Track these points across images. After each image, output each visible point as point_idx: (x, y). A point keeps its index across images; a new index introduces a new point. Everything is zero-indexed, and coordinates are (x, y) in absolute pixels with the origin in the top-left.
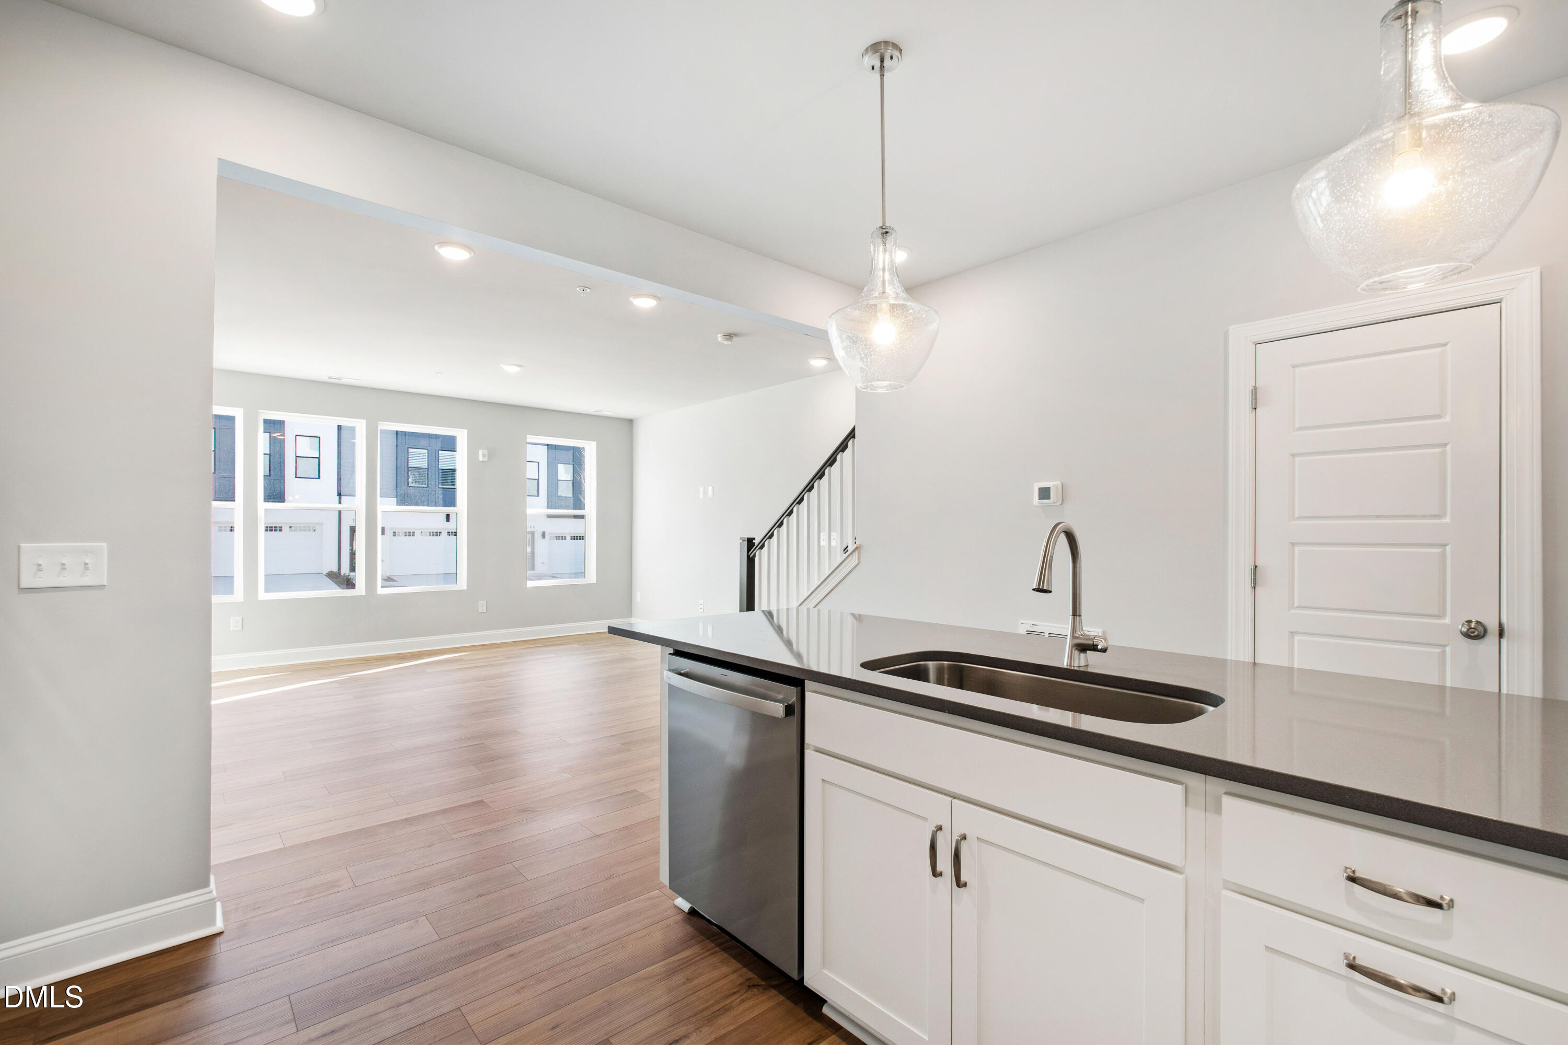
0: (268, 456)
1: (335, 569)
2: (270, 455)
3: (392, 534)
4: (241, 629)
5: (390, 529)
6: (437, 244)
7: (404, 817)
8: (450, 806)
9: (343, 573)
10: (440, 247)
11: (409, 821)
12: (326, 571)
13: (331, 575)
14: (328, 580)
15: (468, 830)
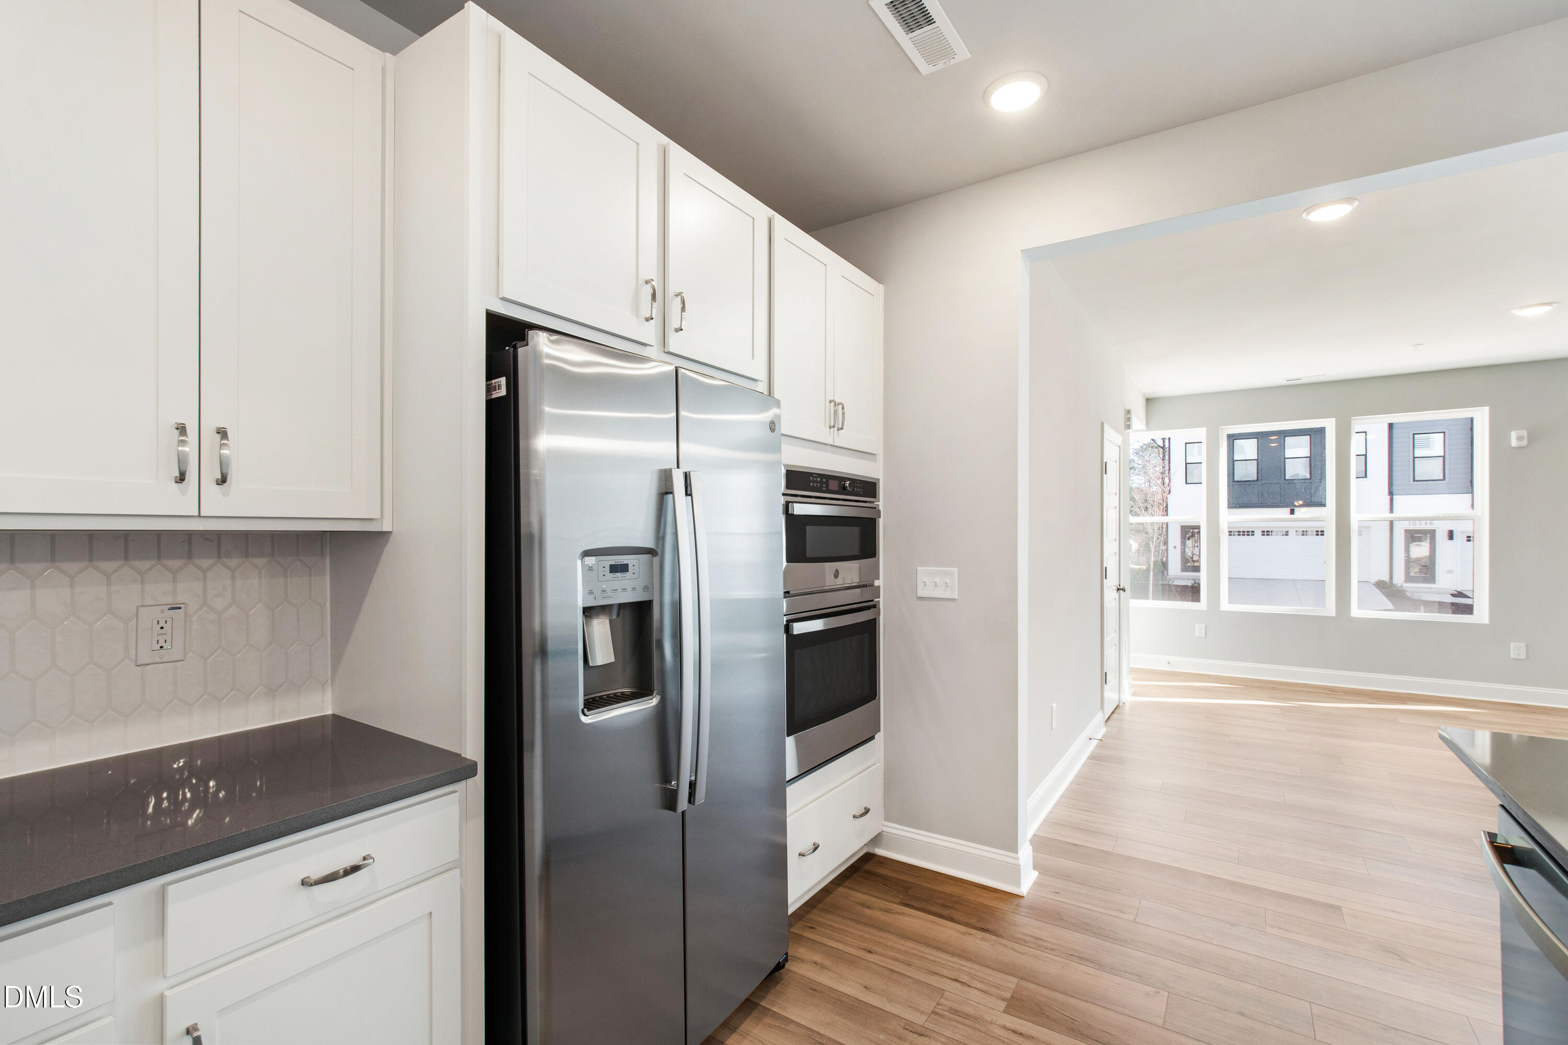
0: (1309, 458)
1: (1386, 578)
2: (1310, 457)
3: (1466, 539)
4: (1204, 636)
5: (1462, 533)
6: (1303, 213)
7: (1233, 879)
8: (1293, 893)
9: (1395, 581)
10: (1308, 214)
11: (1234, 886)
12: (1375, 579)
13: (1380, 585)
14: (1377, 591)
15: (1291, 931)
